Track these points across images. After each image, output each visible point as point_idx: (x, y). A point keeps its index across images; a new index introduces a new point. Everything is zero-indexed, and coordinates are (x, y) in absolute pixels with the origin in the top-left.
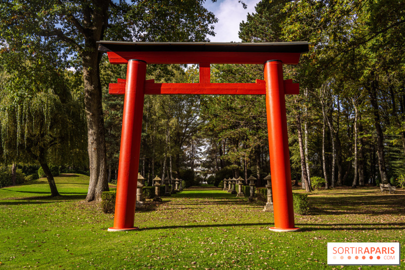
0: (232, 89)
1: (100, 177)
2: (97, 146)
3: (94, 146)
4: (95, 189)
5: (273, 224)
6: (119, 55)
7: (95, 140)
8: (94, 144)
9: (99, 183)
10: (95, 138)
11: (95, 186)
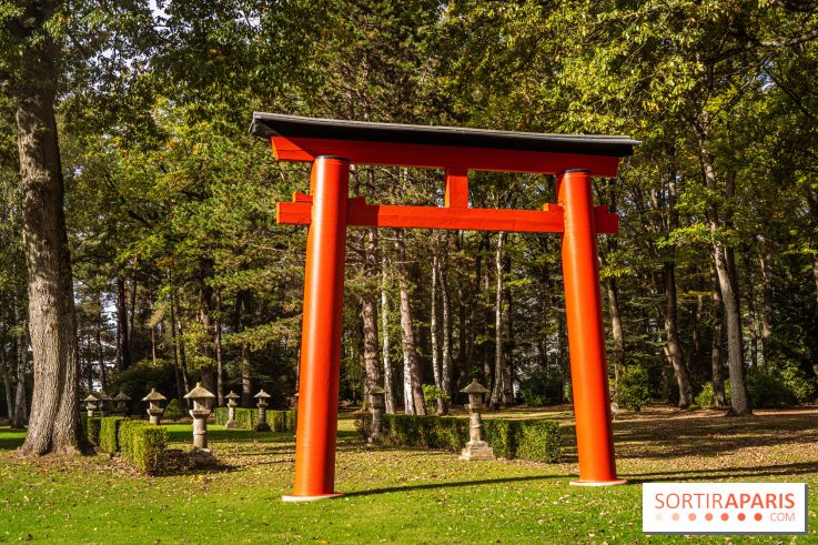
0: (506, 222)
1: (65, 395)
2: (58, 320)
3: (52, 319)
4: (53, 426)
5: (578, 476)
6: (296, 144)
7: (55, 304)
8: (51, 315)
9: (62, 409)
10: (52, 299)
11: (54, 416)
